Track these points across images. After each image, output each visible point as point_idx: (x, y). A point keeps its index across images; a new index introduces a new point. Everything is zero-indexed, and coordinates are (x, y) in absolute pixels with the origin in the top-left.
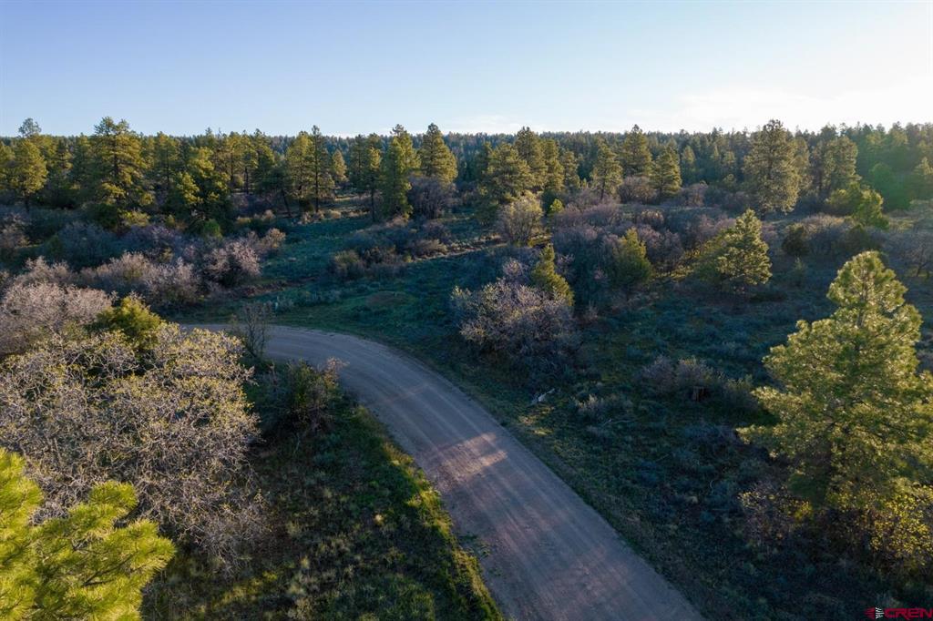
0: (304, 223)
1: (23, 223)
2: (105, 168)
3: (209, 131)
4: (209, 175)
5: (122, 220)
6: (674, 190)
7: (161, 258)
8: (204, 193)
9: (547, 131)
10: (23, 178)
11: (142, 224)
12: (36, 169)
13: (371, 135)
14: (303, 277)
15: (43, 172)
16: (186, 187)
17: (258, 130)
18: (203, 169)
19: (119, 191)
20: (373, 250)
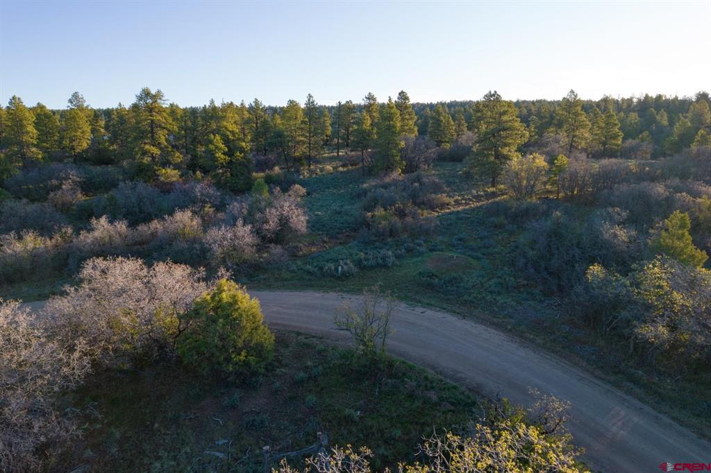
0: (304, 177)
1: (78, 179)
2: (144, 132)
3: (212, 102)
4: (234, 136)
5: (159, 175)
6: (618, 145)
7: (202, 212)
8: (230, 153)
9: (453, 100)
10: (72, 140)
11: (174, 179)
12: (83, 132)
13: (347, 102)
14: (338, 233)
15: (89, 135)
16: (217, 147)
17: (256, 99)
18: (230, 132)
19: (156, 151)
20: (397, 205)
